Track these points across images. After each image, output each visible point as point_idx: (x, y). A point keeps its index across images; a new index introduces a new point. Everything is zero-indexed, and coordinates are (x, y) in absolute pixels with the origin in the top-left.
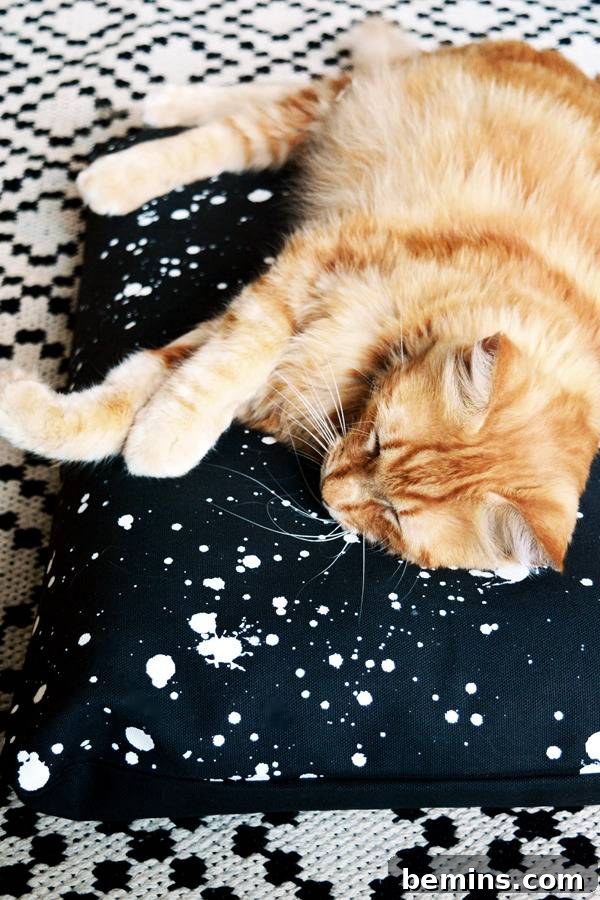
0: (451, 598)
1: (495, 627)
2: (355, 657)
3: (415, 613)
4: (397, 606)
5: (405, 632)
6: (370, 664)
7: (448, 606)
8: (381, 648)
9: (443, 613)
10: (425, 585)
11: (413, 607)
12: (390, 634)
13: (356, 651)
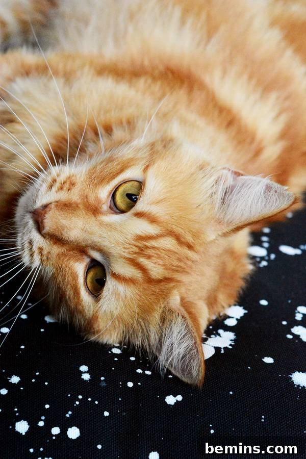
0: (139, 371)
1: (179, 398)
2: (41, 424)
3: (104, 384)
4: (86, 377)
5: (93, 401)
6: (56, 431)
7: (135, 378)
8: (67, 415)
9: (130, 384)
10: (116, 359)
11: (102, 378)
12: (77, 403)
13: (43, 418)
